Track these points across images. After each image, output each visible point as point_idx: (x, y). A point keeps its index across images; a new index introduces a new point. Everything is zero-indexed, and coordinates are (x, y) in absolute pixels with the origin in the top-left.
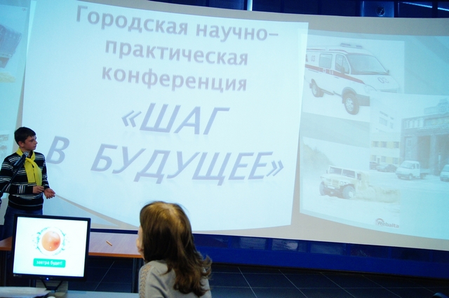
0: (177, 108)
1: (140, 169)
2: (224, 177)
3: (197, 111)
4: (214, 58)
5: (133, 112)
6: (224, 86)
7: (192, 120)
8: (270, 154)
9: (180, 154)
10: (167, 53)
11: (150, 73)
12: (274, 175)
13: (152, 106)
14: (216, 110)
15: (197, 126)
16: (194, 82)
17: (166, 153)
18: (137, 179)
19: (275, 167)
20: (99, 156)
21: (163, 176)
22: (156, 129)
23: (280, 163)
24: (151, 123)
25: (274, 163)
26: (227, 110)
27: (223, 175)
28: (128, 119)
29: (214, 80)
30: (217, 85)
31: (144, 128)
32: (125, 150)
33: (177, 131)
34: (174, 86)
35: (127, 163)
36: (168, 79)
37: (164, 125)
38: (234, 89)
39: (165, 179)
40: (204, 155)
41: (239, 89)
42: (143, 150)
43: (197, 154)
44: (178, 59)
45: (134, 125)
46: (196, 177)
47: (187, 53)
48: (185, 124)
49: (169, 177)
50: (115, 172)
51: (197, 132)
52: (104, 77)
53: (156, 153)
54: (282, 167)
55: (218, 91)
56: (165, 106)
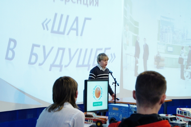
0: (68, 17)
1: (51, 62)
2: (90, 65)
3: (77, 19)
5: (47, 19)
6: (88, 3)
7: (75, 27)
8: (110, 49)
9: (70, 50)
12: (112, 62)
13: (56, 15)
14: (86, 19)
15: (77, 30)
17: (64, 49)
18: (50, 70)
19: (112, 57)
20: (32, 54)
21: (62, 66)
22: (58, 32)
23: (114, 54)
24: (56, 29)
26: (90, 19)
27: (90, 63)
28: (44, 24)
30: (85, 2)
31: (52, 32)
32: (44, 47)
33: (68, 34)
34: (66, 0)
35: (45, 58)
37: (61, 30)
38: (93, 5)
39: (63, 68)
40: (81, 50)
41: (95, 5)
42: (52, 48)
43: (78, 50)
45: (48, 29)
46: (78, 66)
48: (71, 29)
49: (66, 66)
50: (40, 65)
51: (77, 35)
53: (59, 49)
54: (115, 57)
55: (86, 6)
56: (62, 16)
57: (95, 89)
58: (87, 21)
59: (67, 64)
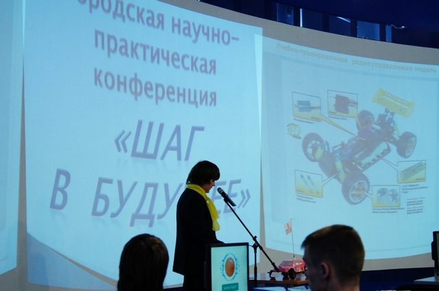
0: (162, 126)
1: (134, 211)
3: (178, 130)
4: (188, 62)
5: (124, 132)
6: (198, 100)
7: (174, 143)
8: (239, 182)
9: (166, 186)
10: (148, 52)
11: (135, 79)
12: (243, 207)
13: (140, 123)
14: (194, 129)
15: (178, 149)
16: (173, 93)
17: (155, 186)
18: (132, 224)
19: (244, 197)
20: (98, 196)
21: (154, 216)
22: (145, 155)
23: (247, 191)
24: (140, 149)
25: (242, 192)
26: (202, 129)
28: (120, 141)
29: (189, 91)
30: (192, 99)
31: (135, 154)
32: (120, 183)
33: (163, 158)
34: (157, 97)
35: (123, 202)
36: (151, 89)
37: (151, 150)
38: (206, 103)
39: (156, 220)
41: (211, 104)
42: (135, 184)
43: (181, 186)
44: (158, 62)
45: (126, 151)
47: (165, 55)
48: (169, 148)
49: (160, 217)
50: (113, 215)
51: (179, 158)
52: (96, 83)
53: (147, 185)
54: (249, 196)
55: (194, 106)
56: (151, 125)
57: (225, 261)
58: (197, 133)
59: (162, 212)
